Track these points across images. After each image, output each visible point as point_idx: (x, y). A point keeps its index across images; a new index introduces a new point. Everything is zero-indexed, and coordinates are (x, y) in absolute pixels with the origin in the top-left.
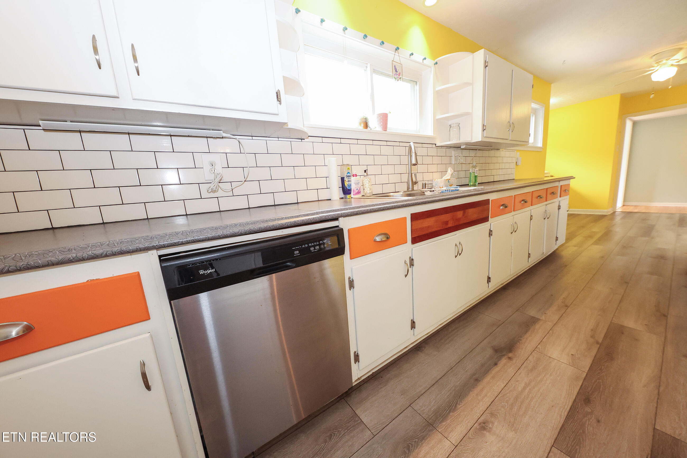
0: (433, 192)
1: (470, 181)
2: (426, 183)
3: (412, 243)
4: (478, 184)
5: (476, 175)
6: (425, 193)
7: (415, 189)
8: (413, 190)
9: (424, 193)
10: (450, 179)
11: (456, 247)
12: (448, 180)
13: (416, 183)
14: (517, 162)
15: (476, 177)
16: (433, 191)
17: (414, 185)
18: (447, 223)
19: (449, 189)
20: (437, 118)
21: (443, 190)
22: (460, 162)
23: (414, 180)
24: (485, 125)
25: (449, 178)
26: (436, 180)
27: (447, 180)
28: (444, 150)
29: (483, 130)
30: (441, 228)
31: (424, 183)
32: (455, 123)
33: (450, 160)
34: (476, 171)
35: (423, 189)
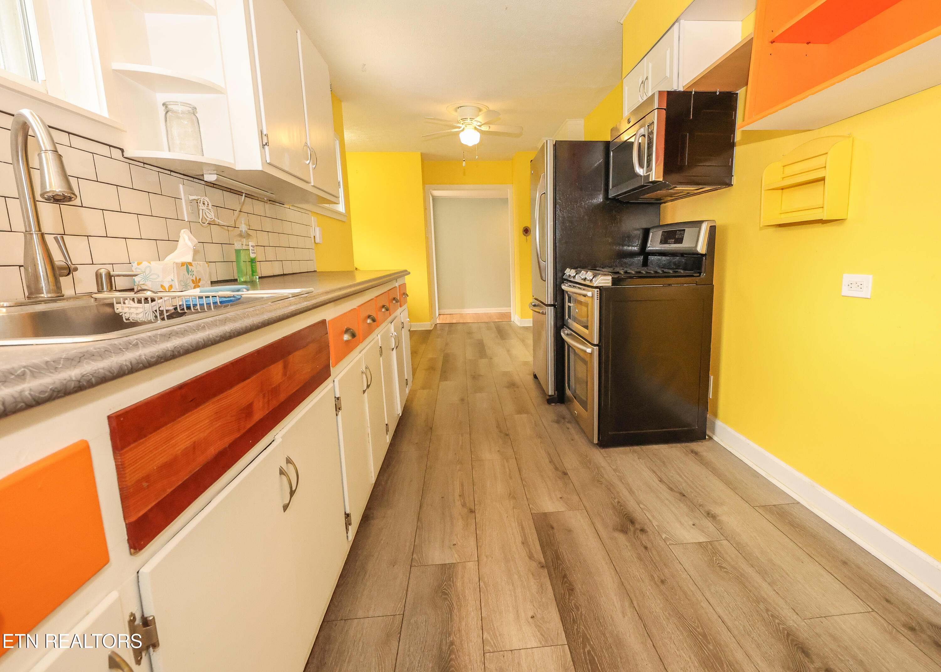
0: (151, 304)
1: (240, 270)
2: (112, 273)
3: (130, 547)
4: (260, 278)
5: (252, 256)
6: (116, 306)
7: (67, 291)
8: (59, 296)
9: (113, 308)
10: (190, 264)
11: (284, 478)
12: (187, 265)
13: (69, 270)
14: (315, 236)
15: (253, 261)
16: (149, 299)
17: (61, 278)
18: (248, 411)
19: (213, 294)
20: (114, 68)
21: (189, 296)
22: (207, 220)
23: (58, 258)
24: (265, 132)
25: (188, 258)
26: (145, 264)
27: (183, 264)
28: (152, 175)
29: (263, 145)
30: (237, 435)
31: (103, 272)
32: (181, 102)
33: (177, 209)
34: (251, 248)
35: (100, 291)
